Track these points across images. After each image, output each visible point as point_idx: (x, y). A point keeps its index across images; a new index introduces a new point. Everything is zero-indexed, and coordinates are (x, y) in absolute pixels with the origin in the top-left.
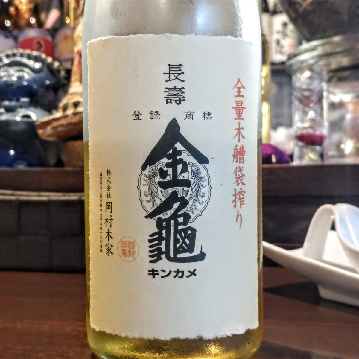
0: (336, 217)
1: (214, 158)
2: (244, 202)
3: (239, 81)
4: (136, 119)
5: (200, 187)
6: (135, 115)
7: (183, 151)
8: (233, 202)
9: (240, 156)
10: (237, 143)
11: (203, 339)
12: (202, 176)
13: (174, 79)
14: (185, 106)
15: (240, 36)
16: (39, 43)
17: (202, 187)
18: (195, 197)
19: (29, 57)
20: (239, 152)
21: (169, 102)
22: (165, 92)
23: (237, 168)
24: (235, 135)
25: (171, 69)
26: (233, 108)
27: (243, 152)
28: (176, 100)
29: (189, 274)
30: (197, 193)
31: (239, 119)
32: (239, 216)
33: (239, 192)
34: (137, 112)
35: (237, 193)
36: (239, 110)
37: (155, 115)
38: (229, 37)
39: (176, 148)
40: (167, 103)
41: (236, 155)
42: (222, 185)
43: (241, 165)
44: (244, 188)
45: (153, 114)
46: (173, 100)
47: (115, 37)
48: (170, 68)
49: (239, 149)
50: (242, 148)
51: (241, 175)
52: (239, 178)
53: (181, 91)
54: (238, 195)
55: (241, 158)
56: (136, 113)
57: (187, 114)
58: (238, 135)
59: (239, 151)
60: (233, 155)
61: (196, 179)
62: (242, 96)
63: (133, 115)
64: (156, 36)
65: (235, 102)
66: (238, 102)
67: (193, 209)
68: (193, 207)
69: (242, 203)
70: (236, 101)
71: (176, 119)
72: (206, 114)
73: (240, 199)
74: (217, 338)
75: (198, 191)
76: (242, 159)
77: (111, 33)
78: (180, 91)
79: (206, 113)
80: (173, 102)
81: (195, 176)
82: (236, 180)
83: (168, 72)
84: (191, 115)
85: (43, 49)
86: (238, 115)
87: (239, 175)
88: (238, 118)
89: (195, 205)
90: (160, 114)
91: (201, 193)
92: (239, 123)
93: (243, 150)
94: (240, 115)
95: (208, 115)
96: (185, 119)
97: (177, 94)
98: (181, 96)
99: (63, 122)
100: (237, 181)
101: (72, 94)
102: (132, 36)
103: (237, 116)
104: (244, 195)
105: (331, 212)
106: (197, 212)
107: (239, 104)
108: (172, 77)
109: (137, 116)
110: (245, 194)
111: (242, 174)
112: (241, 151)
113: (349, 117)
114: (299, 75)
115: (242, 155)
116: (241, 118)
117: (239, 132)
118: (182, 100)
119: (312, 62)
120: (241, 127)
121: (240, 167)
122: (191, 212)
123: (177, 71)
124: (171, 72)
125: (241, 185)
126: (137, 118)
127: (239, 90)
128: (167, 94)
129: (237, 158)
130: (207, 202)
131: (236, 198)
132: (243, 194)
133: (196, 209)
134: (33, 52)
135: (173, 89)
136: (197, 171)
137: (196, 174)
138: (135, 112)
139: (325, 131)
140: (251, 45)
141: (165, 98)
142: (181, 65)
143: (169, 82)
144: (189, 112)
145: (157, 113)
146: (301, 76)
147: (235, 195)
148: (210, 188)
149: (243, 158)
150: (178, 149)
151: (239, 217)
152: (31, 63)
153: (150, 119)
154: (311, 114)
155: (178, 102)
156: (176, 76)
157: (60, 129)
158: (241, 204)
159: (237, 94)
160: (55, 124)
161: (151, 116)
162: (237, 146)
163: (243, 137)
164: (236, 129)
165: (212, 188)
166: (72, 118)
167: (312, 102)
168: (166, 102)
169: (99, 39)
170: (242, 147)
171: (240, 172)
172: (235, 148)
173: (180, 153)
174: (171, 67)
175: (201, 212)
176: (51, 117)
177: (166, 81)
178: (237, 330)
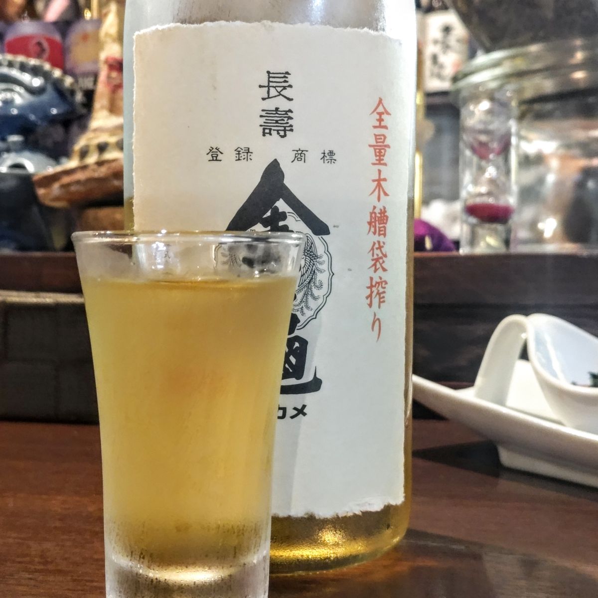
0: (530, 335)
1: (337, 227)
2: (385, 299)
3: (380, 102)
4: (213, 160)
5: (314, 271)
6: (211, 153)
7: (288, 213)
8: (367, 298)
9: (379, 224)
10: (376, 203)
11: (315, 518)
12: (319, 254)
13: (275, 96)
14: (294, 140)
15: (384, 30)
16: (39, 44)
17: (317, 272)
18: (306, 289)
19: (23, 68)
20: (379, 217)
21: (267, 133)
22: (261, 116)
23: (374, 244)
24: (372, 189)
25: (271, 79)
26: (370, 146)
27: (385, 218)
28: (278, 131)
29: (295, 412)
30: (309, 283)
31: (380, 164)
32: (376, 321)
33: (377, 283)
34: (214, 148)
35: (374, 284)
36: (380, 150)
37: (243, 154)
38: (366, 29)
39: (277, 208)
40: (264, 134)
41: (373, 222)
42: (350, 270)
43: (381, 239)
44: (385, 276)
45: (240, 153)
46: (274, 130)
47: (181, 25)
48: (269, 77)
49: (379, 213)
50: (383, 212)
51: (380, 255)
52: (377, 260)
53: (287, 116)
54: (375, 287)
55: (381, 227)
56: (212, 151)
57: (296, 154)
58: (377, 190)
59: (379, 215)
60: (368, 223)
61: (308, 259)
62: (385, 127)
63: (208, 154)
64: (248, 24)
65: (374, 136)
66: (378, 137)
67: (302, 307)
68: (303, 304)
69: (381, 300)
70: (376, 135)
71: (278, 161)
72: (326, 155)
73: (378, 294)
74: (338, 517)
75: (312, 279)
76: (383, 229)
77: (173, 19)
78: (285, 116)
79: (327, 152)
80: (274, 133)
81: (306, 254)
82: (373, 262)
83: (267, 85)
84: (302, 155)
85: (46, 55)
86: (378, 158)
87: (377, 255)
88: (377, 162)
89: (307, 302)
90: (252, 153)
91: (317, 282)
92: (380, 171)
93: (386, 214)
94: (382, 158)
95: (329, 156)
96: (292, 162)
97: (280, 120)
98: (287, 123)
99: (80, 176)
100: (375, 265)
101: (95, 130)
102: (208, 24)
103: (377, 160)
104: (384, 288)
105: (522, 328)
106: (309, 313)
107: (380, 140)
108: (273, 92)
109: (215, 155)
110: (386, 286)
111: (382, 253)
112: (381, 217)
113: (551, 179)
114: (471, 107)
115: (384, 223)
116: (382, 162)
117: (379, 186)
118: (288, 130)
119: (493, 85)
120: (382, 177)
121: (379, 242)
122: (299, 312)
123: (281, 82)
124: (271, 84)
125: (380, 271)
126: (215, 158)
127: (380, 116)
128: (264, 119)
129: (375, 227)
130: (326, 298)
131: (372, 292)
132: (383, 286)
133: (308, 308)
134: (29, 59)
135: (275, 112)
136: (311, 247)
137: (308, 251)
138: (211, 149)
139: (512, 200)
140: (400, 44)
141: (261, 126)
142: (287, 73)
143: (267, 100)
144: (300, 150)
145: (247, 151)
146: (474, 108)
147: (371, 287)
148: (332, 274)
149: (384, 227)
150: (280, 211)
151: (377, 323)
152: (26, 78)
153: (236, 160)
154: (491, 172)
155: (282, 133)
156: (279, 91)
157: (73, 188)
158: (380, 302)
159: (377, 124)
160: (66, 180)
161: (237, 156)
162: (375, 208)
163: (386, 194)
164: (374, 181)
165: (333, 274)
166: (94, 171)
167: (492, 151)
168: (262, 134)
169: (153, 28)
170: (382, 209)
171: (379, 250)
172: (371, 211)
173: (283, 216)
174: (271, 75)
175: (316, 312)
176: (59, 169)
177: (264, 99)
178: (369, 504)
